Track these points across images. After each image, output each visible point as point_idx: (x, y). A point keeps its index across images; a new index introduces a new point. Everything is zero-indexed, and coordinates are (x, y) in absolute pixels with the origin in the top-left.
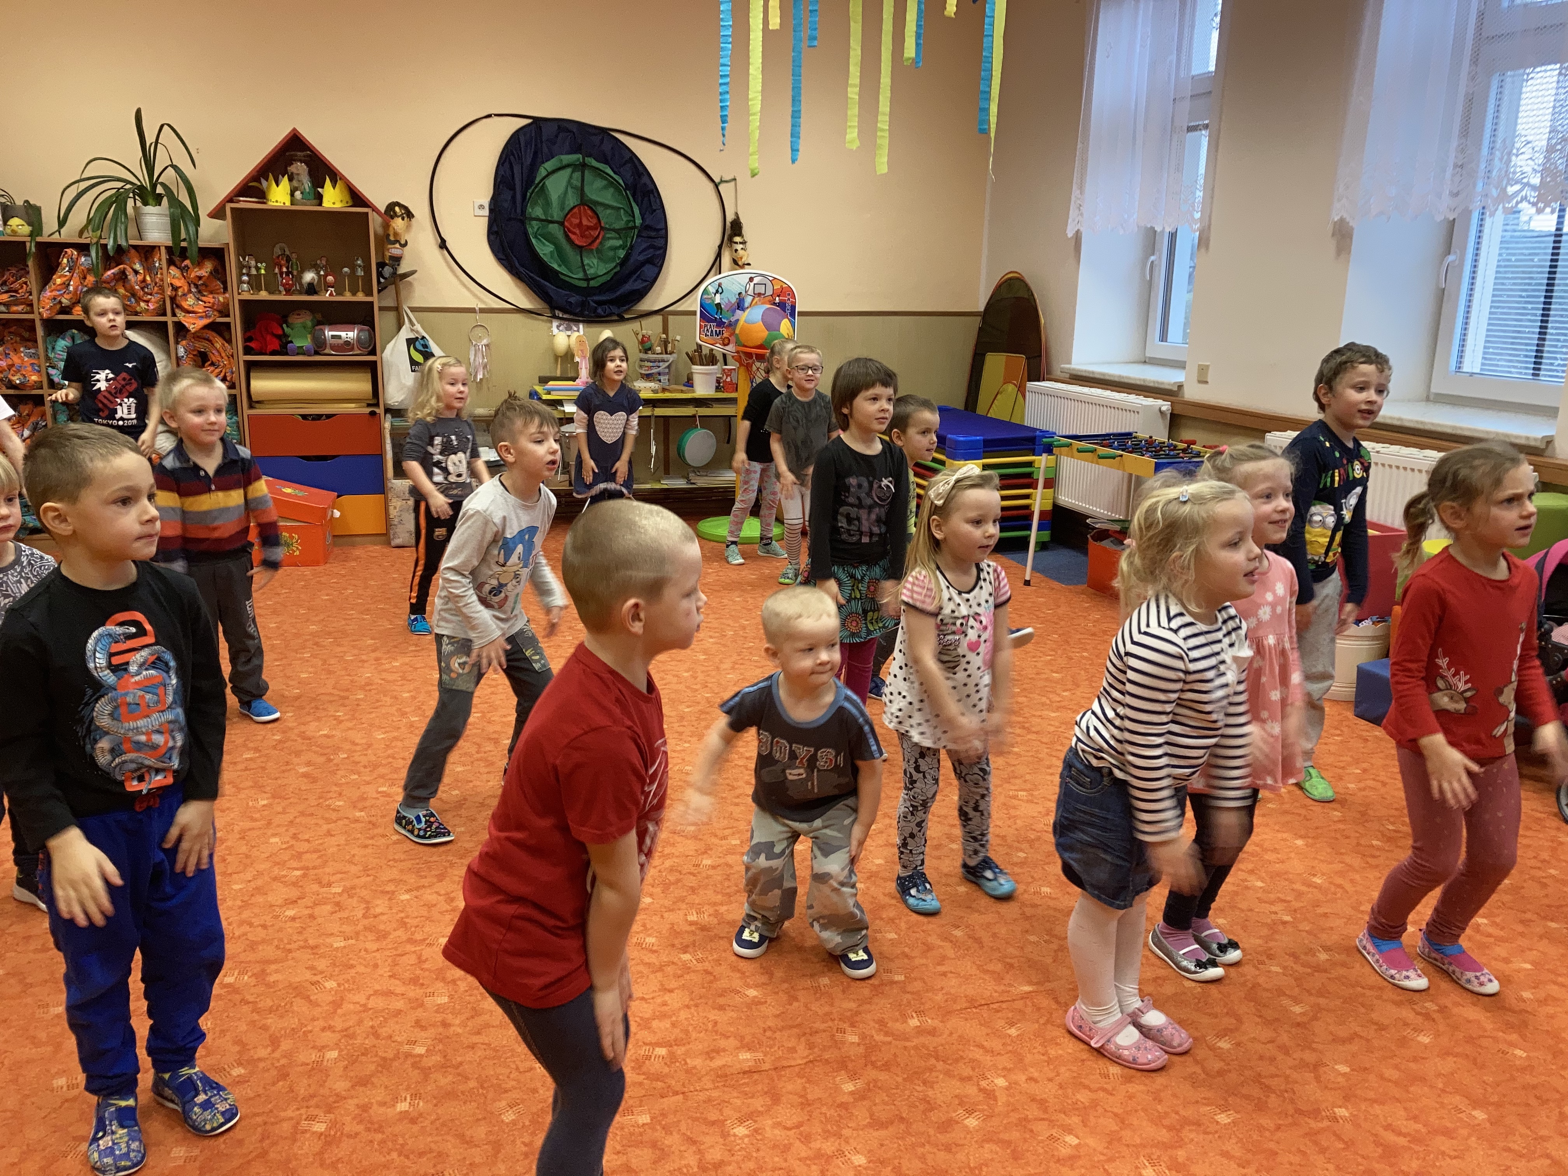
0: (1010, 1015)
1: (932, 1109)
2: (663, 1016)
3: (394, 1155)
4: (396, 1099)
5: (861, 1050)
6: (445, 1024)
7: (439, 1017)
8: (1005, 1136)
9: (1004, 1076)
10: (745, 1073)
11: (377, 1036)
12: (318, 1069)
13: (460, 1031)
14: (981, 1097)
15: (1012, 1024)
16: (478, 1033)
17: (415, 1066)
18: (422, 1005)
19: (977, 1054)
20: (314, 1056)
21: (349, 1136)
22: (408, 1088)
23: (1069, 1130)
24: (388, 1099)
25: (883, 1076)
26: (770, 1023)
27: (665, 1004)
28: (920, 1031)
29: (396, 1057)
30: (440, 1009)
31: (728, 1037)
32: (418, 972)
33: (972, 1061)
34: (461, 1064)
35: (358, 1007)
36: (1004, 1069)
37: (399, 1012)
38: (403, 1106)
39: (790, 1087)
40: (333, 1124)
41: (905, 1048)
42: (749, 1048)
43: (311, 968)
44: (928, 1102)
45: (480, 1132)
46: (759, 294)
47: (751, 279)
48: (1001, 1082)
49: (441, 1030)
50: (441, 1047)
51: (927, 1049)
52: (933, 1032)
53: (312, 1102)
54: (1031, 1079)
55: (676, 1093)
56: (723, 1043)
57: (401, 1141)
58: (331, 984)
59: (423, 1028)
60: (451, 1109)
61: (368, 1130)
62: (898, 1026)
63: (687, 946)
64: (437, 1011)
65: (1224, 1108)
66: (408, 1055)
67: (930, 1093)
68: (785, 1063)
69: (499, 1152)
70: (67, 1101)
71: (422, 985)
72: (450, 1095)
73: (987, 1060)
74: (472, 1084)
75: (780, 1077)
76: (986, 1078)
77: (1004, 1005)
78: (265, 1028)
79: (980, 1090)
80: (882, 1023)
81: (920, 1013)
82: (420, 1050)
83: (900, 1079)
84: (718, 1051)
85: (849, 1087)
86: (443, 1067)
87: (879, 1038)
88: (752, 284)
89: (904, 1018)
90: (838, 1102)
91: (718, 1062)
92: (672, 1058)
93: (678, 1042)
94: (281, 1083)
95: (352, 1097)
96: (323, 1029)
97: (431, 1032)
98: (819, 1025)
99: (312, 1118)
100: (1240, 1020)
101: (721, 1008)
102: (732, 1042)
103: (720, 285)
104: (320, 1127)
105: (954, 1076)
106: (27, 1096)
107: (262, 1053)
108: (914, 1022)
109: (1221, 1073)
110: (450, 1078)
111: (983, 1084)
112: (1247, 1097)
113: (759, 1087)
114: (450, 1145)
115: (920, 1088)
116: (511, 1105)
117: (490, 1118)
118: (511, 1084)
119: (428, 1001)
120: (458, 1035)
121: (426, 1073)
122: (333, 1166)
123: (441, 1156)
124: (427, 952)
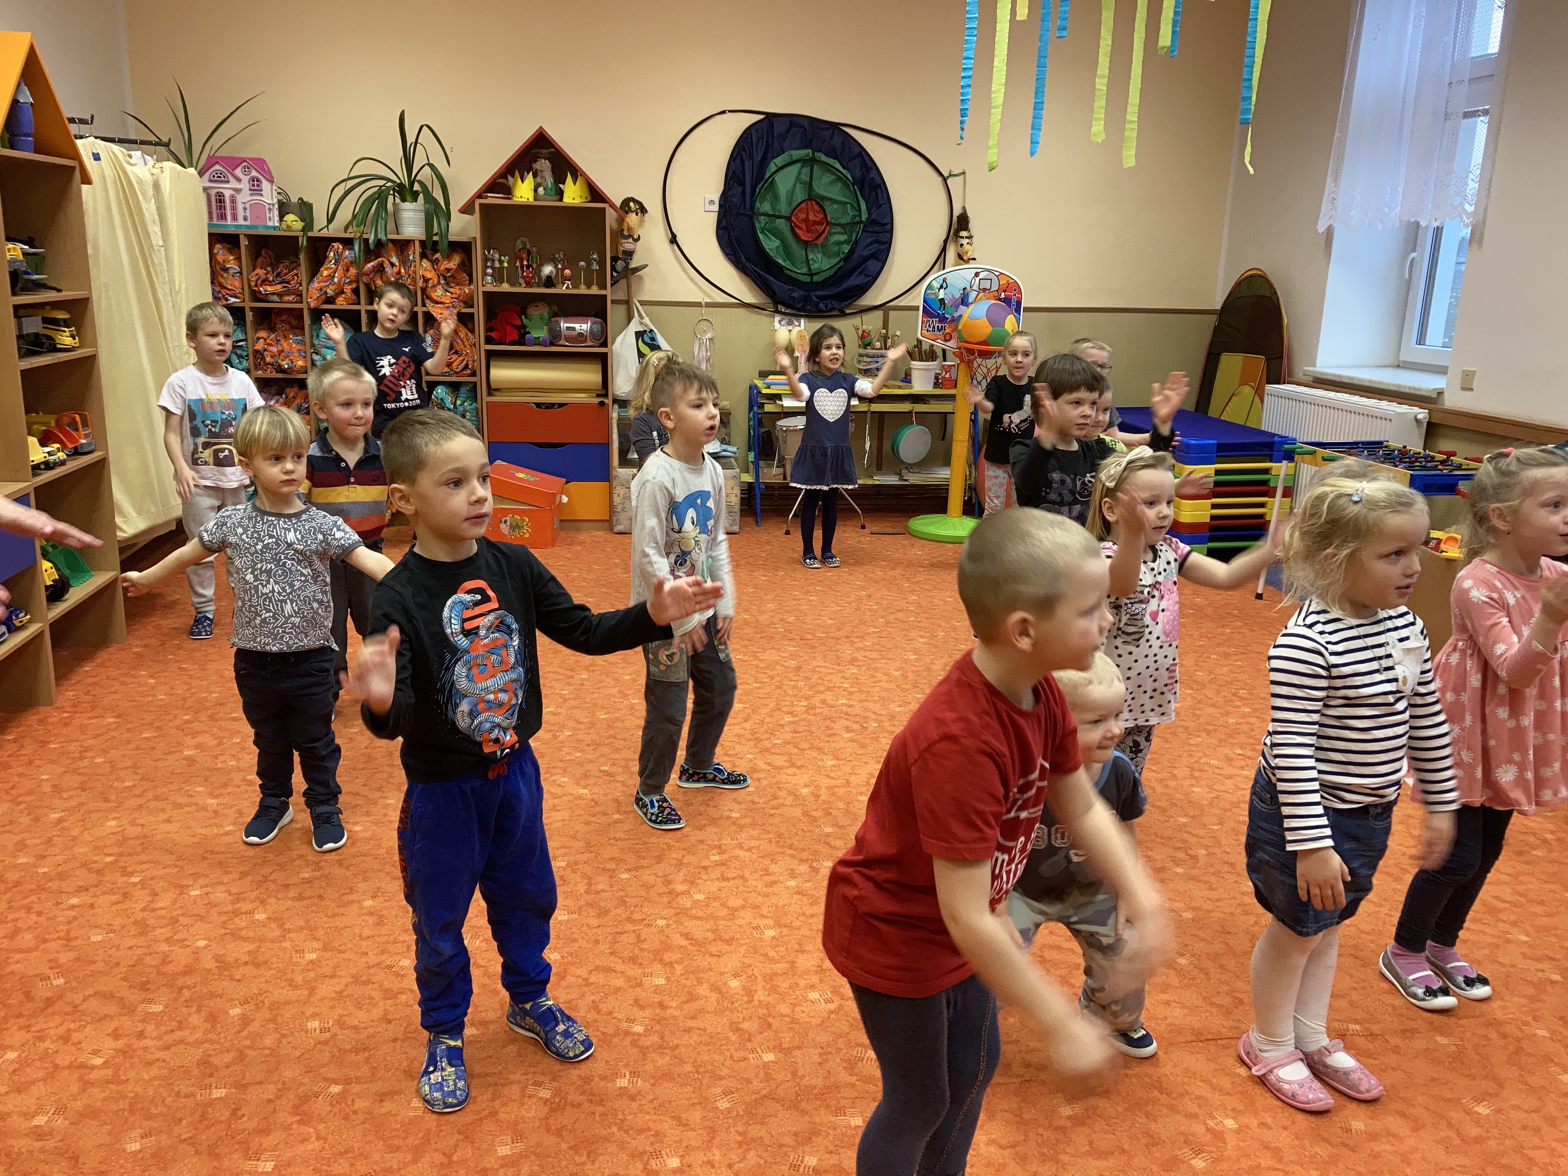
1: (1155, 1144)
3: (615, 1129)
4: (616, 1075)
6: (662, 1006)
7: (657, 998)
9: (1234, 1118)
11: (598, 1012)
13: (676, 1013)
14: (1209, 1137)
16: (694, 1017)
17: (634, 1044)
18: (640, 985)
19: (1203, 1090)
21: (573, 1106)
22: (627, 1065)
25: (1102, 1104)
29: (616, 1034)
30: (657, 990)
32: (636, 951)
33: (1199, 1097)
34: (677, 1046)
36: (1234, 1110)
37: (617, 990)
38: (622, 1082)
44: (1152, 1137)
45: (696, 1116)
46: (985, 290)
47: (977, 274)
48: (1230, 1123)
49: (658, 1010)
50: (658, 1027)
54: (1263, 1124)
57: (620, 1116)
59: (642, 1008)
60: (668, 1090)
61: (591, 1101)
64: (655, 992)
66: (627, 1033)
67: (1153, 1126)
69: (713, 1138)
70: (319, 1043)
71: (641, 964)
72: (667, 1076)
73: (1216, 1098)
74: (688, 1068)
76: (1214, 1118)
79: (1209, 1130)
82: (638, 1029)
83: (1119, 1109)
85: (1066, 1111)
86: (661, 1048)
88: (977, 279)
97: (648, 1012)
100: (1501, 1086)
103: (944, 280)
105: (1179, 1113)
106: (284, 1036)
110: (667, 1059)
111: (1211, 1123)
114: (667, 1126)
115: (1143, 1120)
116: (726, 1093)
117: (704, 1102)
118: (725, 1071)
119: (646, 981)
120: (674, 1017)
121: (644, 1052)
122: (559, 1133)
123: (658, 1135)
124: (645, 933)
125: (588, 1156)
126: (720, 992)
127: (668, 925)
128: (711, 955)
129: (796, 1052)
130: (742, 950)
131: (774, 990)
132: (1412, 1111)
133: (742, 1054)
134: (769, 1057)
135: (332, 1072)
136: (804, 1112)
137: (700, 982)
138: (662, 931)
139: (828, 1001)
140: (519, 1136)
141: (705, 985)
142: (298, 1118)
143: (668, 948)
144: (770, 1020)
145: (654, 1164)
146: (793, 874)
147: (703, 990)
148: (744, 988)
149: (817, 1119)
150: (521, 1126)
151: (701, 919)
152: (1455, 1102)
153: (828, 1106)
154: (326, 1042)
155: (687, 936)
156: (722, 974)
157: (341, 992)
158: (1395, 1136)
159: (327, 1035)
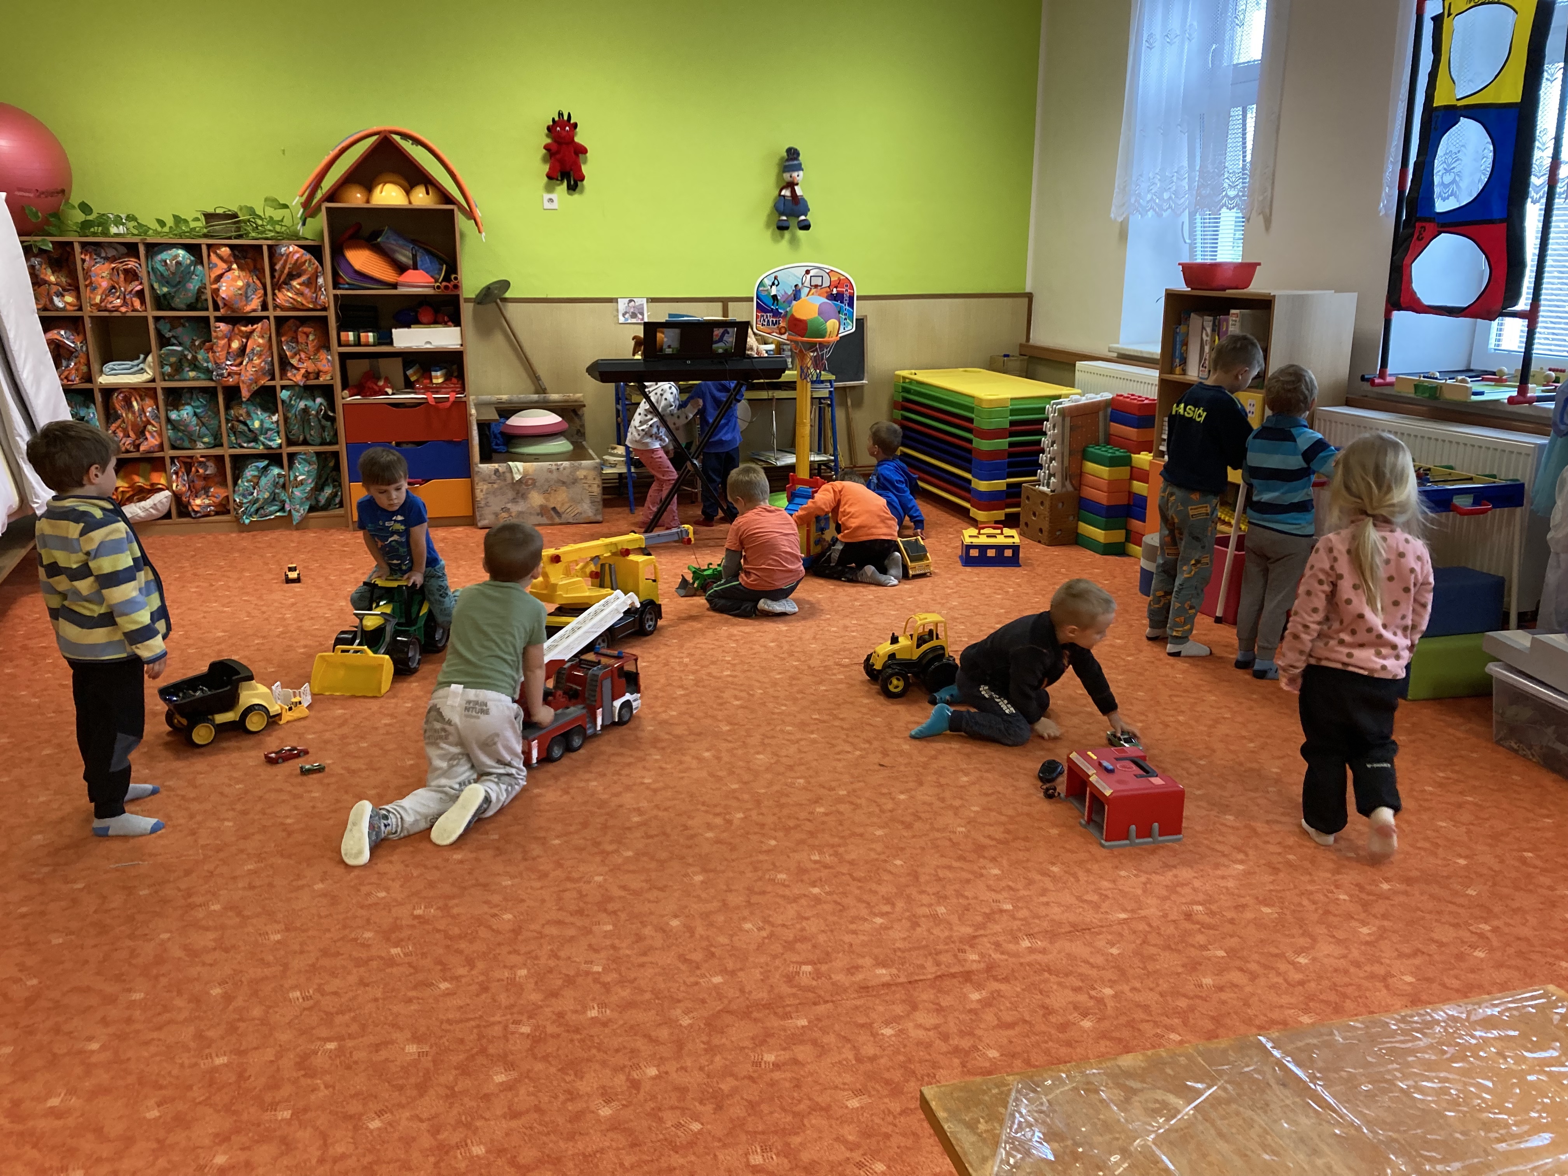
0: (1109, 937)
1: (1050, 1013)
2: (804, 939)
3: (594, 1051)
4: (585, 1008)
5: (982, 965)
6: (613, 947)
7: (608, 942)
8: (1116, 1034)
9: (1111, 987)
10: (883, 985)
11: (558, 958)
12: (512, 985)
13: (628, 952)
14: (1092, 1003)
15: (1113, 945)
16: (645, 954)
17: (596, 981)
18: (590, 932)
19: (1084, 969)
20: (506, 974)
21: (552, 1036)
22: (594, 999)
23: (1171, 1029)
24: (579, 1008)
25: (1003, 987)
26: (898, 945)
27: (803, 929)
28: (1031, 950)
29: (578, 975)
30: (607, 935)
31: (864, 957)
32: (581, 904)
33: (1080, 975)
34: (635, 979)
35: (535, 934)
36: (1110, 980)
37: (572, 939)
38: (593, 1013)
39: (925, 996)
40: (536, 1027)
41: (1021, 964)
42: (884, 965)
43: (487, 902)
44: (1047, 1008)
45: (664, 1033)
46: (816, 286)
47: (807, 272)
48: (1108, 991)
49: (612, 952)
50: (614, 966)
51: (1040, 965)
52: (1044, 951)
53: (515, 1010)
54: (1134, 989)
55: (826, 1002)
56: (860, 962)
57: (597, 1040)
58: (508, 916)
59: (596, 951)
60: (635, 1016)
61: (568, 1031)
62: (1011, 947)
63: (815, 882)
64: (605, 937)
65: (1306, 1011)
66: (587, 973)
67: (1047, 1001)
68: (917, 978)
69: (682, 1049)
70: (305, 1009)
71: (588, 915)
72: (631, 1005)
73: (1093, 973)
74: (648, 996)
75: (914, 989)
76: (1094, 989)
77: (1104, 930)
78: (460, 952)
79: (1091, 997)
80: (997, 945)
81: (1030, 935)
82: (597, 969)
83: (1019, 989)
84: (857, 968)
85: (975, 996)
86: (622, 982)
87: (996, 956)
88: (808, 276)
89: (1016, 940)
90: (968, 1007)
91: (859, 977)
92: (818, 975)
93: (820, 962)
94: (484, 996)
95: (548, 1006)
96: (510, 953)
97: (603, 954)
98: (941, 947)
99: (517, 1022)
100: (1314, 940)
101: (854, 932)
102: (868, 961)
103: (775, 278)
104: (526, 1029)
105: (1066, 987)
106: (270, 1007)
107: (462, 971)
108: (1026, 943)
109: (1302, 983)
110: (628, 991)
111: (1093, 993)
112: (1327, 1003)
113: (898, 996)
114: (640, 1043)
115: (1039, 996)
116: (687, 1012)
117: (670, 1022)
118: (681, 996)
119: (595, 928)
120: (628, 956)
121: (606, 987)
122: (545, 1058)
123: (634, 1052)
124: (585, 888)
125: (576, 1075)
126: (664, 931)
127: (605, 880)
128: (649, 901)
129: (740, 974)
130: (677, 894)
131: (711, 925)
132: (1248, 966)
133: (692, 979)
134: (717, 980)
135: (324, 1032)
136: (756, 1020)
137: (644, 924)
138: (600, 886)
139: (760, 929)
140: (510, 1066)
141: (649, 927)
142: (303, 1072)
143: (610, 899)
144: (713, 949)
145: (635, 1075)
146: (709, 827)
147: (648, 931)
148: (684, 925)
149: (769, 1025)
150: (511, 1057)
151: (633, 872)
152: (1281, 956)
153: (775, 1013)
154: (310, 1009)
155: (624, 888)
156: (663, 916)
157: (313, 965)
158: (1236, 986)
159: (310, 1003)
